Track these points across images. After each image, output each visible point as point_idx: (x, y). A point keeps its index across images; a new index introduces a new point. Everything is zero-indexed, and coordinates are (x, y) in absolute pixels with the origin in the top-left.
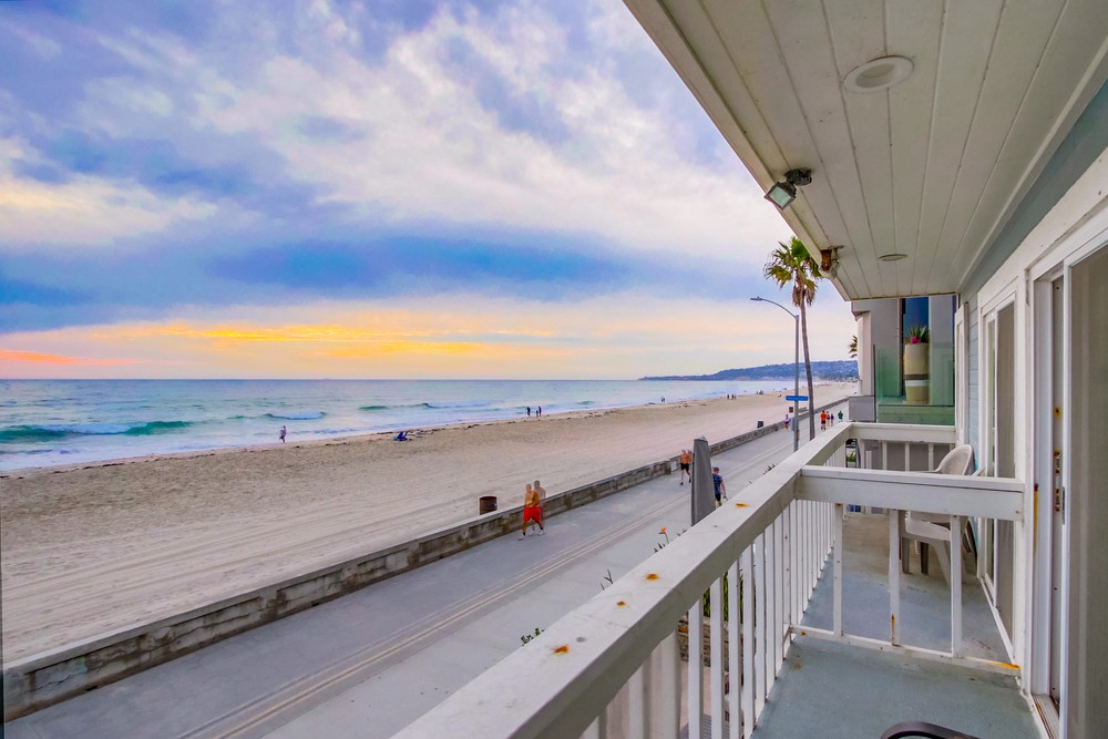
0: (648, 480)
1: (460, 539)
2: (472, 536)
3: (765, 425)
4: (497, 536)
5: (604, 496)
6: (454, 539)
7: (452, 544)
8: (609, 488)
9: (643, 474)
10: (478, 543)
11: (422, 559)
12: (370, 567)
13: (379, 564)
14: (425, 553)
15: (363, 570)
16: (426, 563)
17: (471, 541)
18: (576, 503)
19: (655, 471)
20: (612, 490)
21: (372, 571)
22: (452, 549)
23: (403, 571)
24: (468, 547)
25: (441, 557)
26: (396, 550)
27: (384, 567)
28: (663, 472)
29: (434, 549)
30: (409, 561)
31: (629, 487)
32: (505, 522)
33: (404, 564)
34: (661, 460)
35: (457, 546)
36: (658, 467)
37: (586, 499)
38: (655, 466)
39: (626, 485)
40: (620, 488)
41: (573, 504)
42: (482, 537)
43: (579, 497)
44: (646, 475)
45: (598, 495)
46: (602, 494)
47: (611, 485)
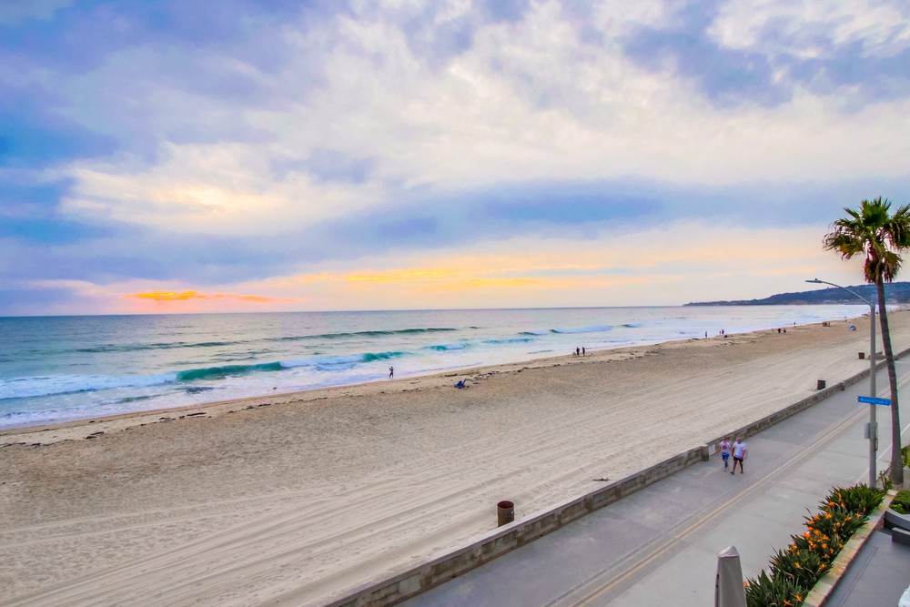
0: (682, 470)
1: (473, 557)
2: (486, 552)
3: (828, 386)
4: (512, 549)
5: (630, 493)
6: (467, 557)
7: (465, 562)
8: (636, 484)
9: (676, 464)
10: (491, 559)
11: (435, 580)
12: (383, 594)
13: (392, 589)
14: (437, 574)
15: (377, 597)
16: (438, 584)
17: (484, 558)
18: (597, 505)
19: (690, 459)
20: (639, 486)
21: (386, 597)
22: (464, 567)
23: (416, 594)
24: (481, 563)
25: (454, 577)
26: (408, 575)
27: (397, 592)
28: (700, 458)
29: (446, 569)
30: (421, 584)
31: (658, 480)
32: (520, 535)
33: (417, 587)
34: (697, 446)
35: (470, 564)
36: (693, 454)
37: (610, 499)
38: (690, 453)
39: (656, 478)
40: (648, 482)
41: (595, 506)
42: (495, 552)
43: (602, 498)
44: (679, 465)
45: (623, 493)
46: (628, 491)
47: (638, 480)
